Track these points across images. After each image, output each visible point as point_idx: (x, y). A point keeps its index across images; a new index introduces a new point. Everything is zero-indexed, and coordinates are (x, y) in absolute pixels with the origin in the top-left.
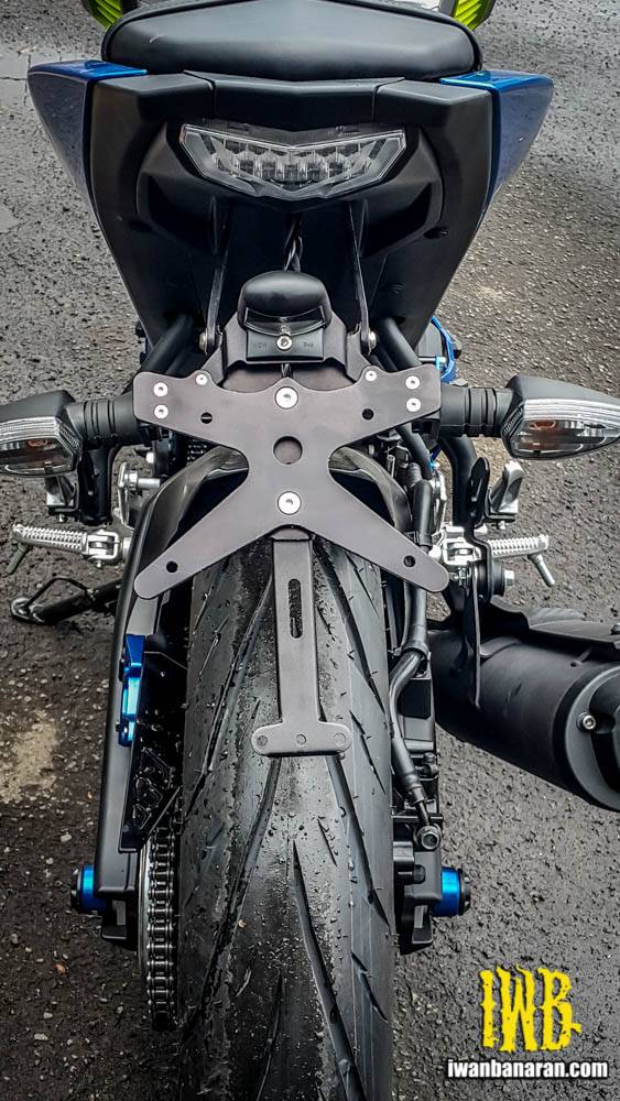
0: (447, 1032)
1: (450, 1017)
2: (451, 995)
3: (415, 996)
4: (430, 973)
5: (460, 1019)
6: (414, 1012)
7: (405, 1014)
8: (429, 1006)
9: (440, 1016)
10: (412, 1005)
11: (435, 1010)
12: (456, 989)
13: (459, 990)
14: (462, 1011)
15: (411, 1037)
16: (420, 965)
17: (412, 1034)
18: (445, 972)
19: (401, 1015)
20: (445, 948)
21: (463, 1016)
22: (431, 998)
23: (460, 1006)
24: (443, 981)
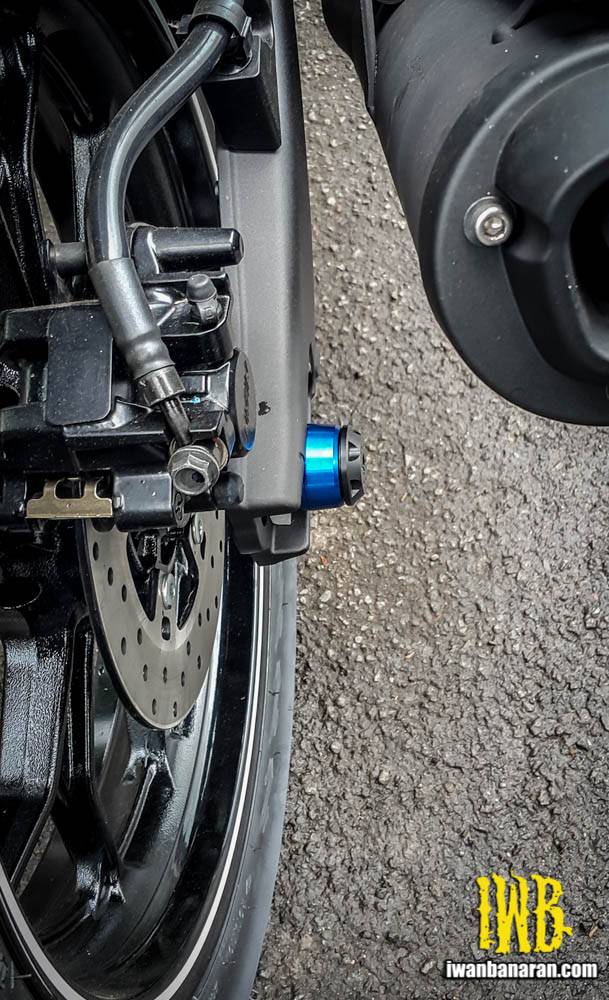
0: (448, 505)
1: (454, 482)
2: (457, 451)
3: (409, 459)
4: (432, 423)
5: (468, 483)
6: (406, 481)
7: (393, 485)
8: (427, 471)
9: (441, 483)
10: (405, 471)
11: (434, 476)
12: (465, 441)
13: (469, 444)
14: (470, 473)
15: (399, 517)
16: (420, 413)
17: (401, 513)
18: (452, 419)
19: (389, 488)
20: (455, 383)
21: (472, 479)
22: (432, 458)
23: (469, 465)
24: (450, 433)
